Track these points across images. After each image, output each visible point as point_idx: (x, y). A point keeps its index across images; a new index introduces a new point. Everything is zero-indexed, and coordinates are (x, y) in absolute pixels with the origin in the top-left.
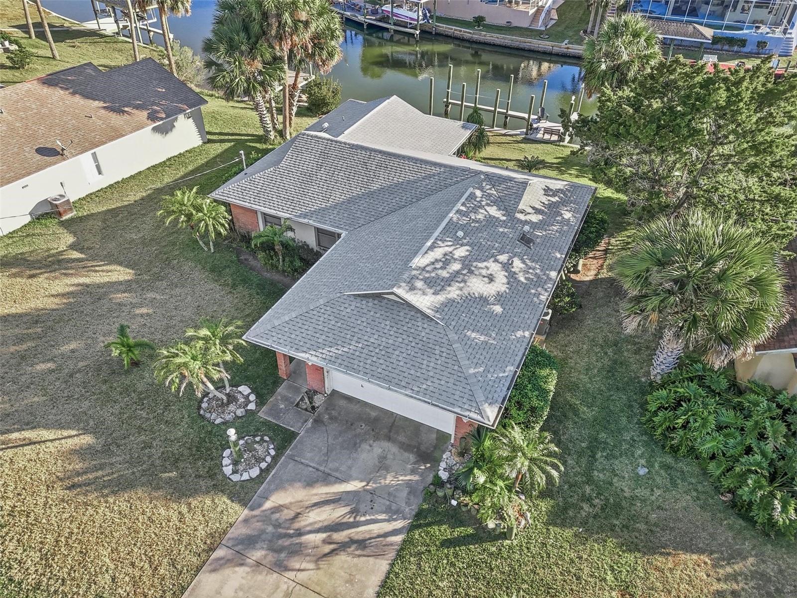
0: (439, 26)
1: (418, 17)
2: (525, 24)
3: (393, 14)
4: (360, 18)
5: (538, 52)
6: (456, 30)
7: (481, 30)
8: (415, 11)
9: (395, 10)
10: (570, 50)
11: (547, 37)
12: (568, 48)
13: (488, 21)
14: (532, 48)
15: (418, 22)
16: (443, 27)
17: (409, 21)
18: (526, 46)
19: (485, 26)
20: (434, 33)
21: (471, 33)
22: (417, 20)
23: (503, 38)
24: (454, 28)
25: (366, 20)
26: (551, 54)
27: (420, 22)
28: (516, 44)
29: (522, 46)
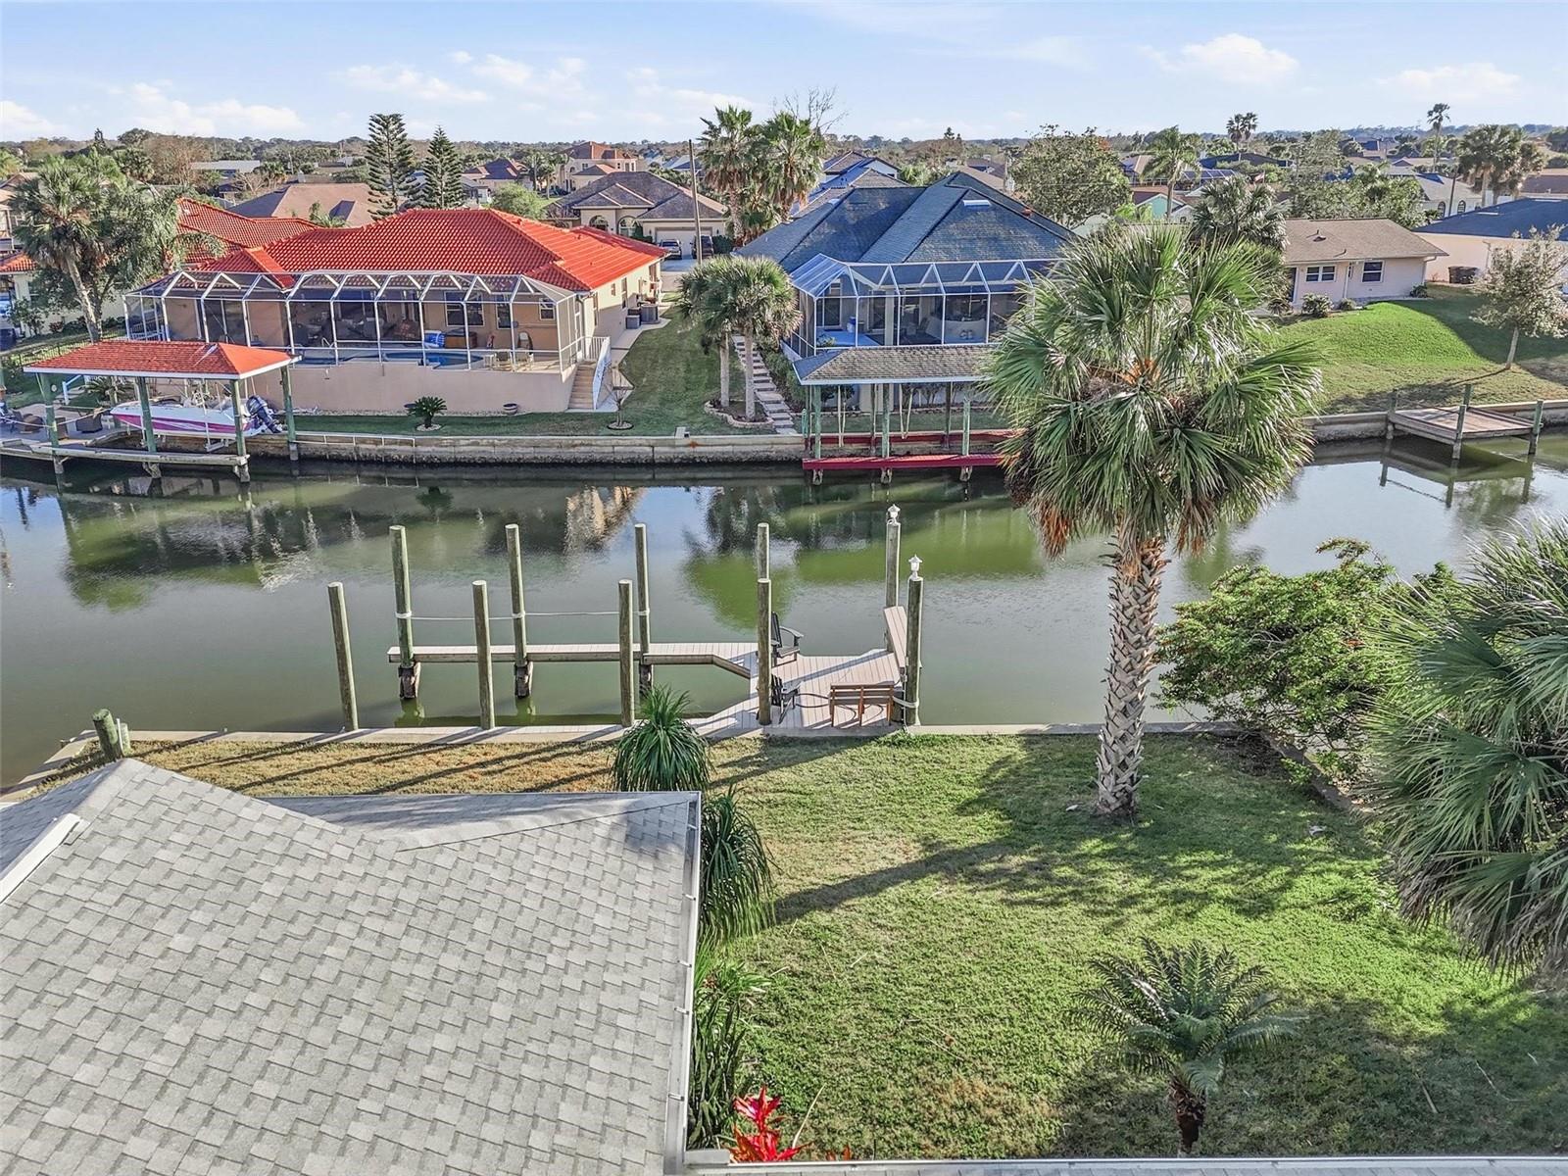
0: (306, 439)
1: (238, 419)
2: (557, 404)
3: (151, 423)
4: (38, 447)
5: (616, 464)
6: (364, 441)
7: (436, 432)
8: (226, 407)
9: (156, 412)
10: (698, 449)
11: (626, 426)
12: (694, 445)
13: (452, 408)
14: (598, 457)
15: (239, 432)
16: (322, 440)
17: (209, 435)
18: (580, 453)
19: (446, 422)
20: (294, 457)
21: (410, 443)
22: (237, 429)
23: (509, 444)
24: (354, 436)
25: (60, 451)
26: (651, 464)
27: (245, 434)
28: (549, 453)
29: (567, 454)
